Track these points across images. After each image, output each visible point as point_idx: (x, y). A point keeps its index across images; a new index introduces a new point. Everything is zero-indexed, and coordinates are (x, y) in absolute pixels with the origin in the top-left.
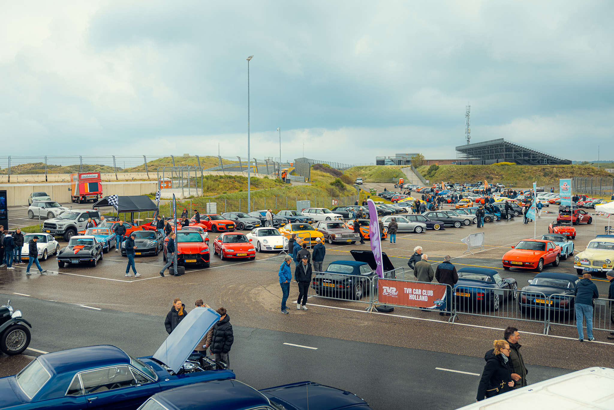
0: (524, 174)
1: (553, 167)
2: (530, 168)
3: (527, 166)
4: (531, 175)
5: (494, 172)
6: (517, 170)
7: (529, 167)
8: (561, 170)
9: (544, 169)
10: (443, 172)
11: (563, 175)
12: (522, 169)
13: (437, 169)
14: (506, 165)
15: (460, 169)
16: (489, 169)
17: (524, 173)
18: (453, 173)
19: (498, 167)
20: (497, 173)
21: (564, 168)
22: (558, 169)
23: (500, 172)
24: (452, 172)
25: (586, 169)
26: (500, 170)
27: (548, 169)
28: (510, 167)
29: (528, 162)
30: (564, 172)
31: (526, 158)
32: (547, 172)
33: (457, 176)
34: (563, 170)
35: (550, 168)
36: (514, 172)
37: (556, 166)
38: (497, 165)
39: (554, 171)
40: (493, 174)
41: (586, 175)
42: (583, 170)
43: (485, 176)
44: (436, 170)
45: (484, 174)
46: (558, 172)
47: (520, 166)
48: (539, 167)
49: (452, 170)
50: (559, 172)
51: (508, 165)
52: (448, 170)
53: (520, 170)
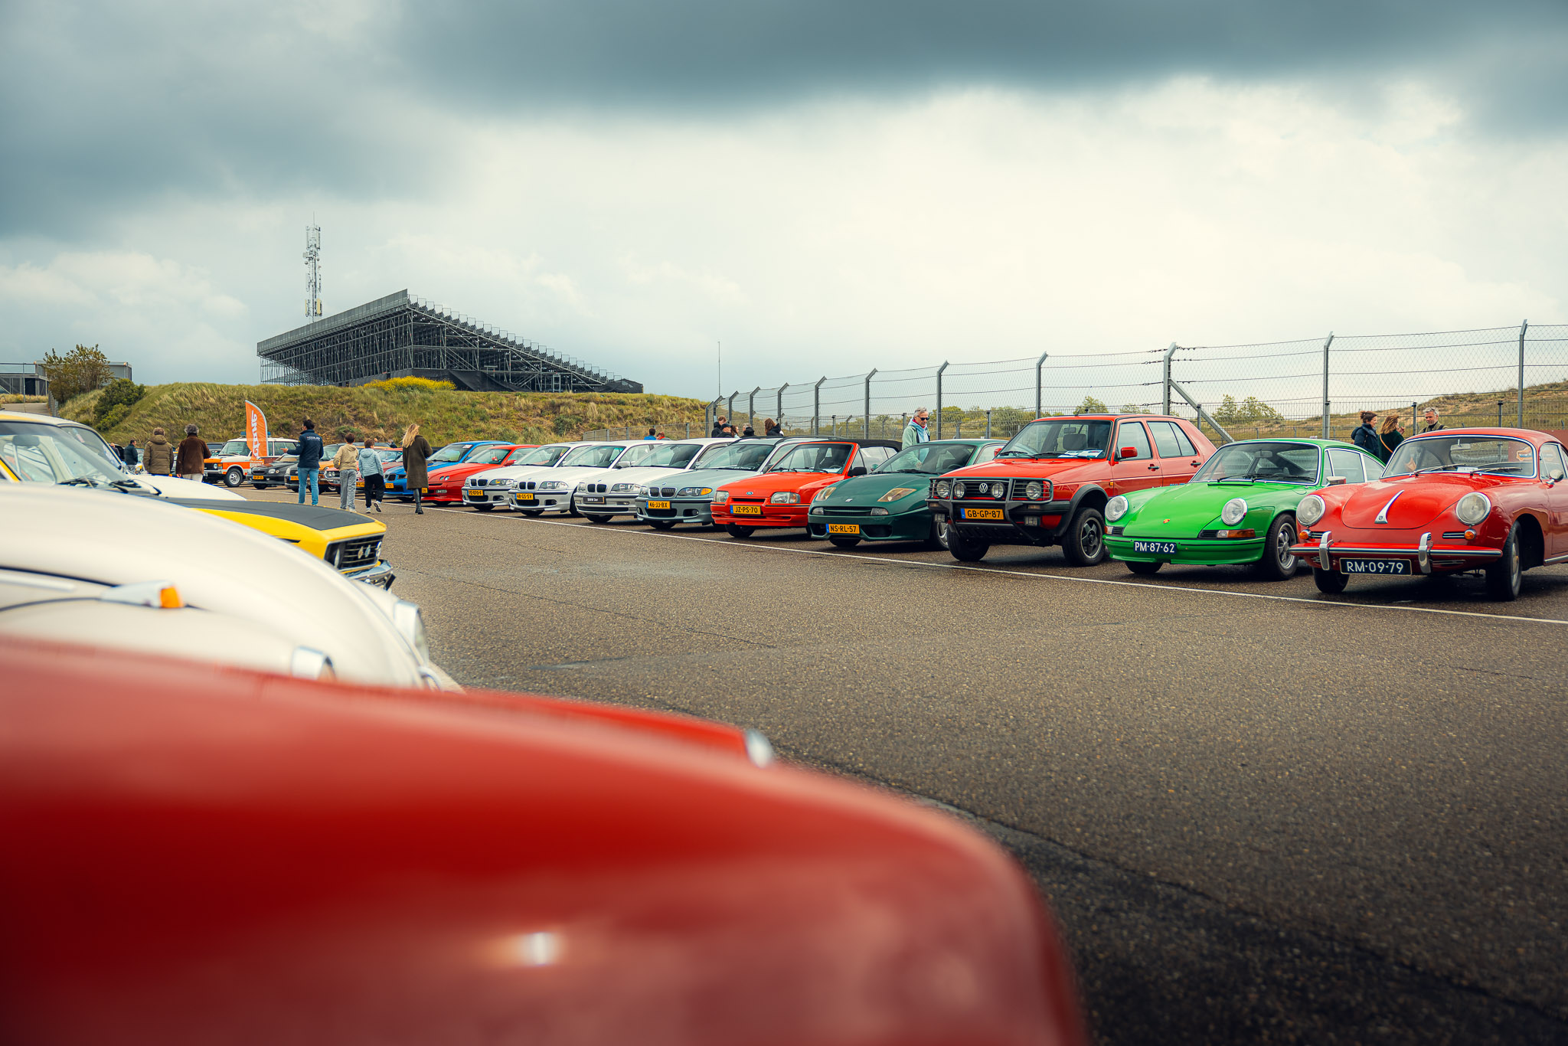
0: (483, 425)
1: (587, 401)
2: (505, 401)
3: (492, 394)
4: (510, 427)
5: (368, 414)
6: (455, 409)
7: (502, 397)
8: (614, 410)
9: (554, 408)
10: (155, 410)
11: (621, 430)
12: (473, 406)
13: (137, 399)
14: (413, 387)
15: (233, 398)
16: (352, 401)
17: (483, 419)
18: (202, 415)
19: (386, 393)
20: (379, 417)
21: (623, 403)
22: (603, 407)
23: (393, 414)
24: (198, 409)
25: (696, 408)
26: (393, 408)
27: (568, 405)
28: (432, 397)
29: (495, 384)
30: (625, 417)
31: (491, 370)
32: (567, 416)
33: (217, 428)
34: (621, 411)
35: (574, 403)
36: (447, 415)
37: (597, 395)
38: (381, 389)
39: (589, 414)
40: (363, 421)
41: (698, 429)
42: (687, 413)
43: (332, 430)
44: (130, 403)
45: (331, 421)
46: (604, 417)
47: (466, 395)
48: (533, 401)
49: (197, 403)
50: (609, 416)
51: (422, 389)
52: (180, 403)
53: (468, 407)
